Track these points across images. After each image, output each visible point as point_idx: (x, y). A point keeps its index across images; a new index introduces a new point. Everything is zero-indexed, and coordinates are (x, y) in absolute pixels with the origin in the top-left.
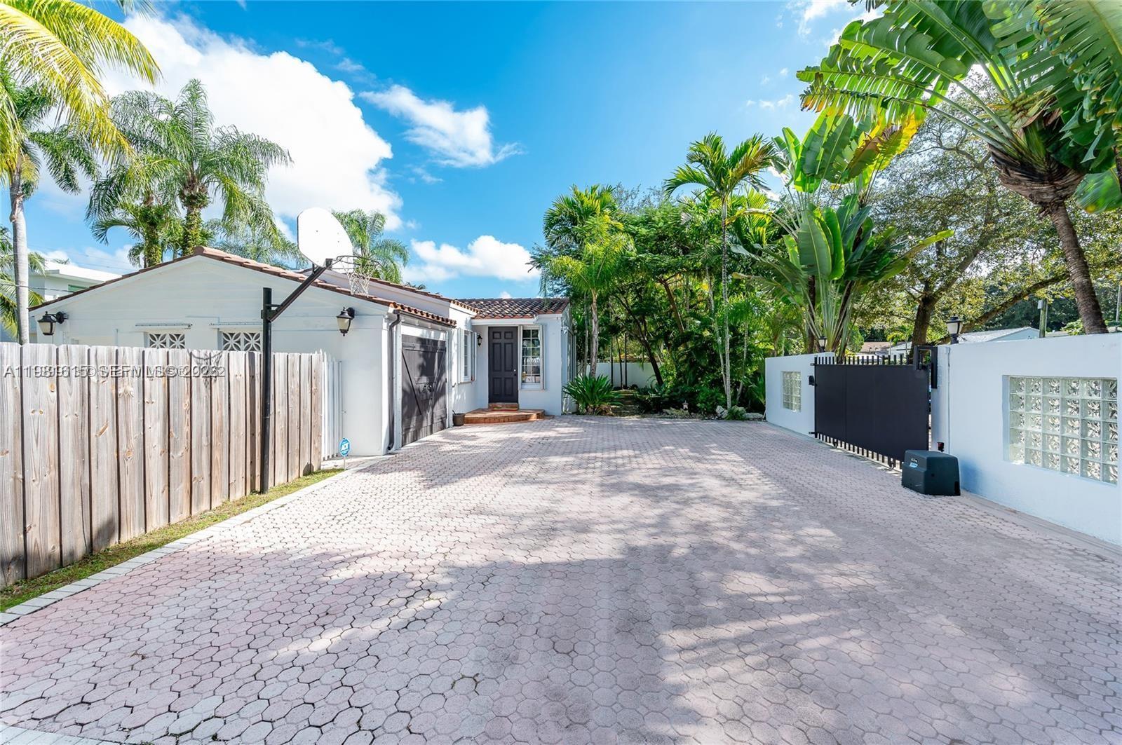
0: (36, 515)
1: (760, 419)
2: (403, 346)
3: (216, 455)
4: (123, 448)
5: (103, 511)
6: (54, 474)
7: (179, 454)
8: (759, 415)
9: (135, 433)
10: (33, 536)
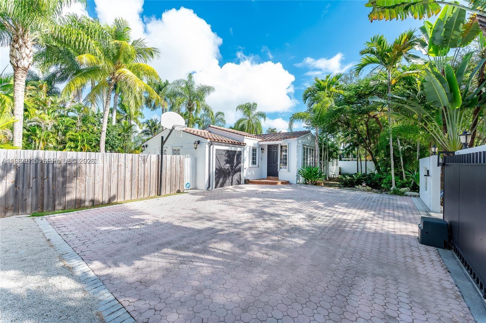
0: (97, 191)
1: (415, 196)
2: (216, 153)
3: (146, 183)
4: (119, 178)
5: (113, 192)
6: (102, 182)
7: (135, 181)
8: (416, 194)
9: (123, 175)
10: (96, 196)
